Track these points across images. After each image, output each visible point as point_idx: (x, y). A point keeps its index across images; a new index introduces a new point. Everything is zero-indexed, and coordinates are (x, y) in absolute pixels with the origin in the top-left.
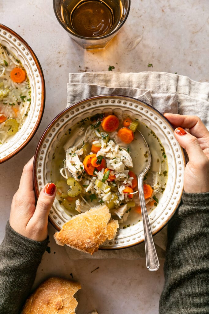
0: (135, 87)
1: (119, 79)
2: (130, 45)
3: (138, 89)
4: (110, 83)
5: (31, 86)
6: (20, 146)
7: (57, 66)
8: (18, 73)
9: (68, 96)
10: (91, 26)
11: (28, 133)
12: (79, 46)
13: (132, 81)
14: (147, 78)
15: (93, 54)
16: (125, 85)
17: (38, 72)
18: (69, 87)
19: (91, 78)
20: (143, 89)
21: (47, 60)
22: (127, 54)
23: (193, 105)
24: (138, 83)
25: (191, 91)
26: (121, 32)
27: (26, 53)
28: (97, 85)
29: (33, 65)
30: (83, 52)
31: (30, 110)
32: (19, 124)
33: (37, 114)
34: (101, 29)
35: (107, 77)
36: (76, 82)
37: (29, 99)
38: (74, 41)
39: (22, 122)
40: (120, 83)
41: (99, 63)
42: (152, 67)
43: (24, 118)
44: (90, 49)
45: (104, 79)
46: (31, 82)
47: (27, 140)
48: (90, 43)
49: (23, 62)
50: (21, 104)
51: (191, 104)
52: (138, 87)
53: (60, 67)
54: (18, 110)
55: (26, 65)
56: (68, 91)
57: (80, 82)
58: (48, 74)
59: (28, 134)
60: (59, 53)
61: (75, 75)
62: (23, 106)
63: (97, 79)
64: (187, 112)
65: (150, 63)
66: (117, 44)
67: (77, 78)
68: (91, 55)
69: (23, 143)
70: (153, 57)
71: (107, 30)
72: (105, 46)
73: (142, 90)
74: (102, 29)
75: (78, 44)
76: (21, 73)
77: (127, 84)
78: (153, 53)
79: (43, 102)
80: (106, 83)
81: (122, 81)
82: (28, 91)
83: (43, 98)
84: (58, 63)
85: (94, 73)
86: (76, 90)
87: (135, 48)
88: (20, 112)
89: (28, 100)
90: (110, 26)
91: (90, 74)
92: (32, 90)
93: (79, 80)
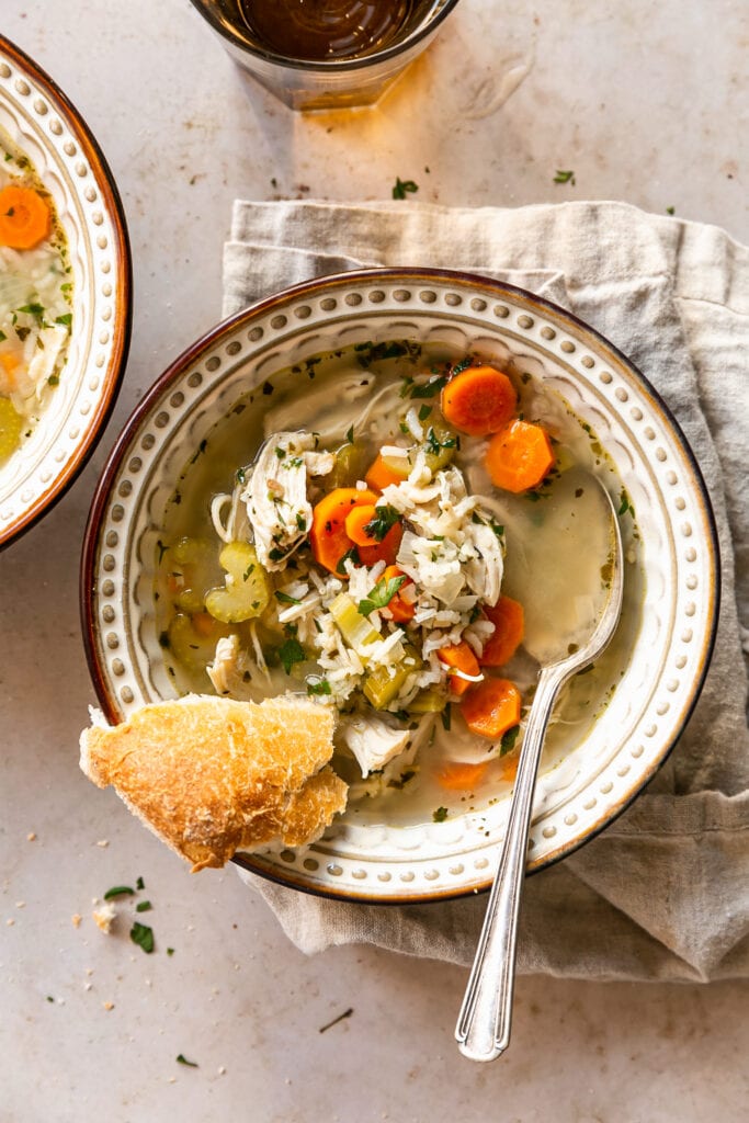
0: (500, 267)
1: (432, 234)
2: (481, 94)
3: (512, 271)
4: (399, 250)
5: (71, 260)
6: (25, 507)
7: (181, 181)
8: (16, 210)
9: (225, 298)
10: (321, 15)
11: (60, 456)
12: (271, 98)
13: (485, 244)
14: (547, 227)
15: (329, 131)
16: (458, 257)
17: (100, 202)
18: (231, 260)
19: (319, 225)
20: (533, 271)
21: (138, 155)
22: (471, 132)
23: (739, 347)
24: (510, 247)
25: (733, 289)
26: (443, 41)
27: (55, 127)
28: (345, 257)
29: (83, 174)
30: (287, 123)
31: (69, 362)
32: (22, 419)
33: (100, 376)
34: (361, 28)
35: (387, 226)
36: (261, 237)
37: (64, 317)
38: (249, 76)
39: (36, 409)
40: (440, 249)
41: (351, 169)
42: (573, 183)
43: (43, 393)
44: (315, 112)
45: (376, 230)
46: (74, 246)
47: (55, 482)
48: (317, 85)
49: (42, 165)
50: (31, 334)
51: (735, 340)
52: (513, 265)
53: (192, 182)
54: (19, 362)
55: (53, 174)
56: (225, 277)
57: (277, 242)
58: (143, 214)
59: (62, 459)
60: (189, 125)
61: (259, 208)
62: (40, 344)
63: (347, 231)
64: (714, 372)
65: (566, 169)
66: (428, 90)
67: (264, 223)
68: (321, 133)
69: (38, 495)
70: (576, 143)
71: (385, 31)
72: (378, 97)
73: (529, 275)
74: (366, 28)
75: (265, 91)
76: (30, 207)
77: (466, 256)
78: (577, 127)
79: (122, 327)
80: (380, 250)
81: (446, 243)
82: (62, 282)
83: (123, 313)
84: (183, 168)
85: (333, 206)
86: (259, 271)
87: (500, 106)
88: (27, 369)
89: (59, 320)
90: (400, 14)
91: (316, 210)
92: (77, 278)
93: (270, 232)
